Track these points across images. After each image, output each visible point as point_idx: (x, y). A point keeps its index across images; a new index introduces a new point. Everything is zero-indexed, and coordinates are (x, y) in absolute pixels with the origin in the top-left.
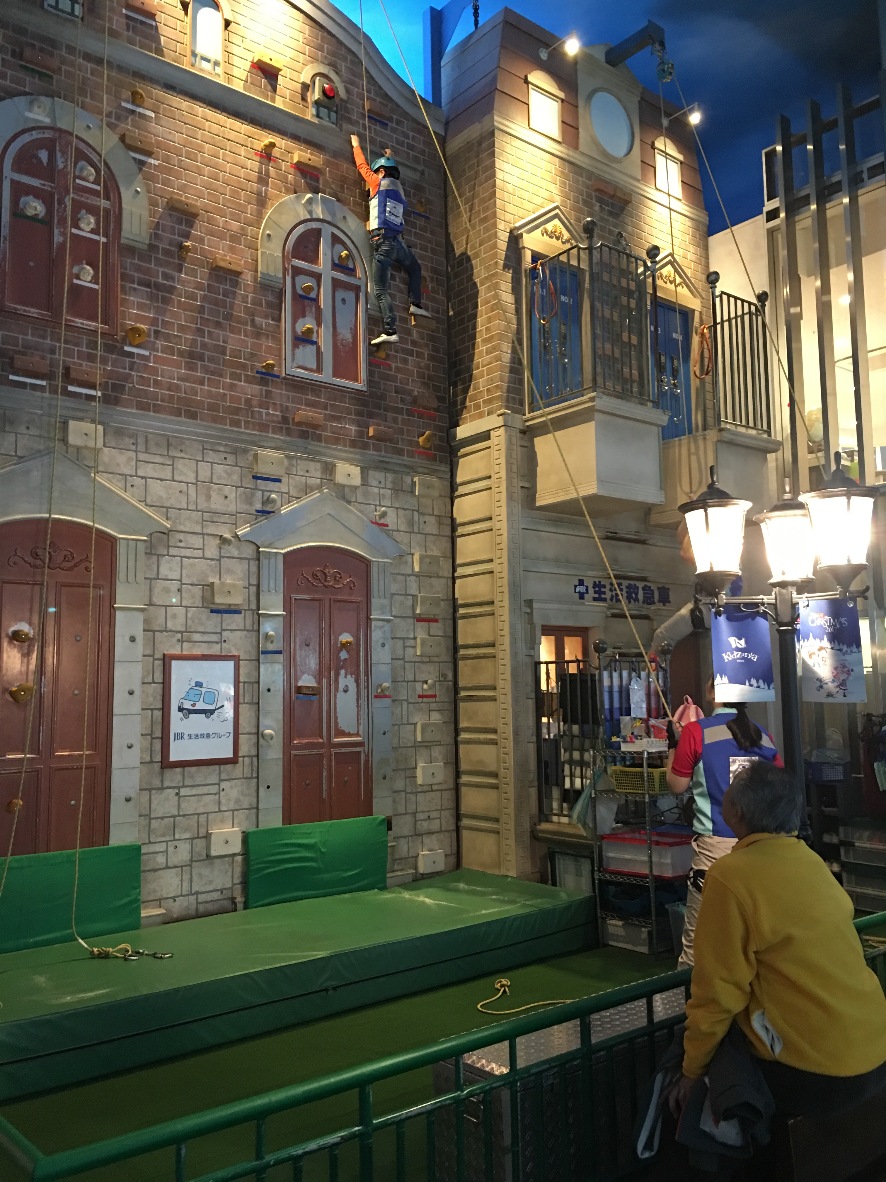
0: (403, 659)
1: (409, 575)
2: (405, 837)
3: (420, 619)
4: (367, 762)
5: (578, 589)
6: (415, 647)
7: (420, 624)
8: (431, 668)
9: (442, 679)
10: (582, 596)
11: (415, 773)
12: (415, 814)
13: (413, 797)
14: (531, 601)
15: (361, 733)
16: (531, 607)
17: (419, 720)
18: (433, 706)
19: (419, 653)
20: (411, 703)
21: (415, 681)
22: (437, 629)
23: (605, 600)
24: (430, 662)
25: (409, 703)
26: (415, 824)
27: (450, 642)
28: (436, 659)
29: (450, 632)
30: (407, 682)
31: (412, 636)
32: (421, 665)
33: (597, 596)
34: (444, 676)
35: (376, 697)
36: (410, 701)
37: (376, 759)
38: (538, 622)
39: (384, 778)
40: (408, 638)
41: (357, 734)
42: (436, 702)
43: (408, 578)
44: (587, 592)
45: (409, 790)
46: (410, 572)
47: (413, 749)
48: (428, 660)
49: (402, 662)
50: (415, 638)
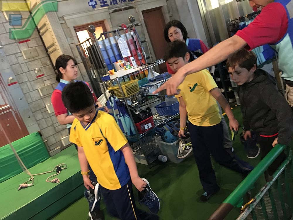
0: (18, 63)
1: (5, 23)
2: (51, 136)
3: (20, 42)
4: (16, 114)
5: (90, 4)
6: (22, 56)
7: (21, 44)
8: (36, 62)
9: (45, 66)
10: (94, 7)
11: (47, 109)
12: (53, 125)
13: (49, 119)
14: (63, 17)
15: (7, 103)
16: (64, 20)
17: (39, 87)
18: (45, 78)
19: (25, 58)
20: (31, 81)
21: (30, 71)
22: (32, 43)
23: (108, 5)
24: (35, 60)
25: (30, 82)
26: (55, 129)
27: (43, 48)
28: (37, 58)
29: (41, 43)
30: (25, 73)
31: (19, 51)
32: (30, 62)
33: (103, 4)
34: (46, 64)
35: (9, 85)
36: (30, 80)
37: (21, 111)
38: (71, 26)
39: (29, 117)
40: (17, 53)
41: (6, 104)
42: (45, 76)
43: (5, 24)
44: (96, 4)
45: (46, 117)
46: (4, 21)
47: (41, 100)
48: (33, 59)
49: (18, 65)
50: (21, 52)
